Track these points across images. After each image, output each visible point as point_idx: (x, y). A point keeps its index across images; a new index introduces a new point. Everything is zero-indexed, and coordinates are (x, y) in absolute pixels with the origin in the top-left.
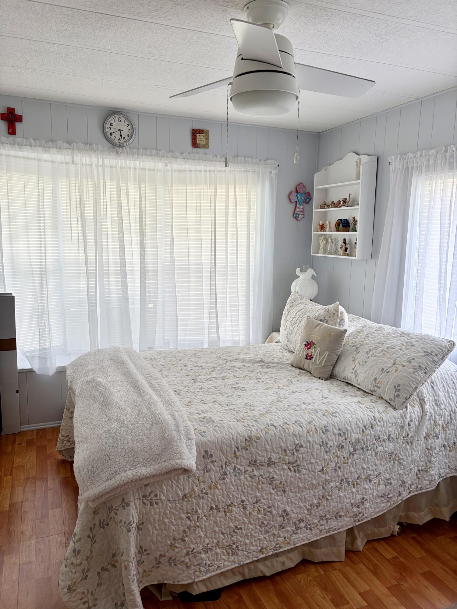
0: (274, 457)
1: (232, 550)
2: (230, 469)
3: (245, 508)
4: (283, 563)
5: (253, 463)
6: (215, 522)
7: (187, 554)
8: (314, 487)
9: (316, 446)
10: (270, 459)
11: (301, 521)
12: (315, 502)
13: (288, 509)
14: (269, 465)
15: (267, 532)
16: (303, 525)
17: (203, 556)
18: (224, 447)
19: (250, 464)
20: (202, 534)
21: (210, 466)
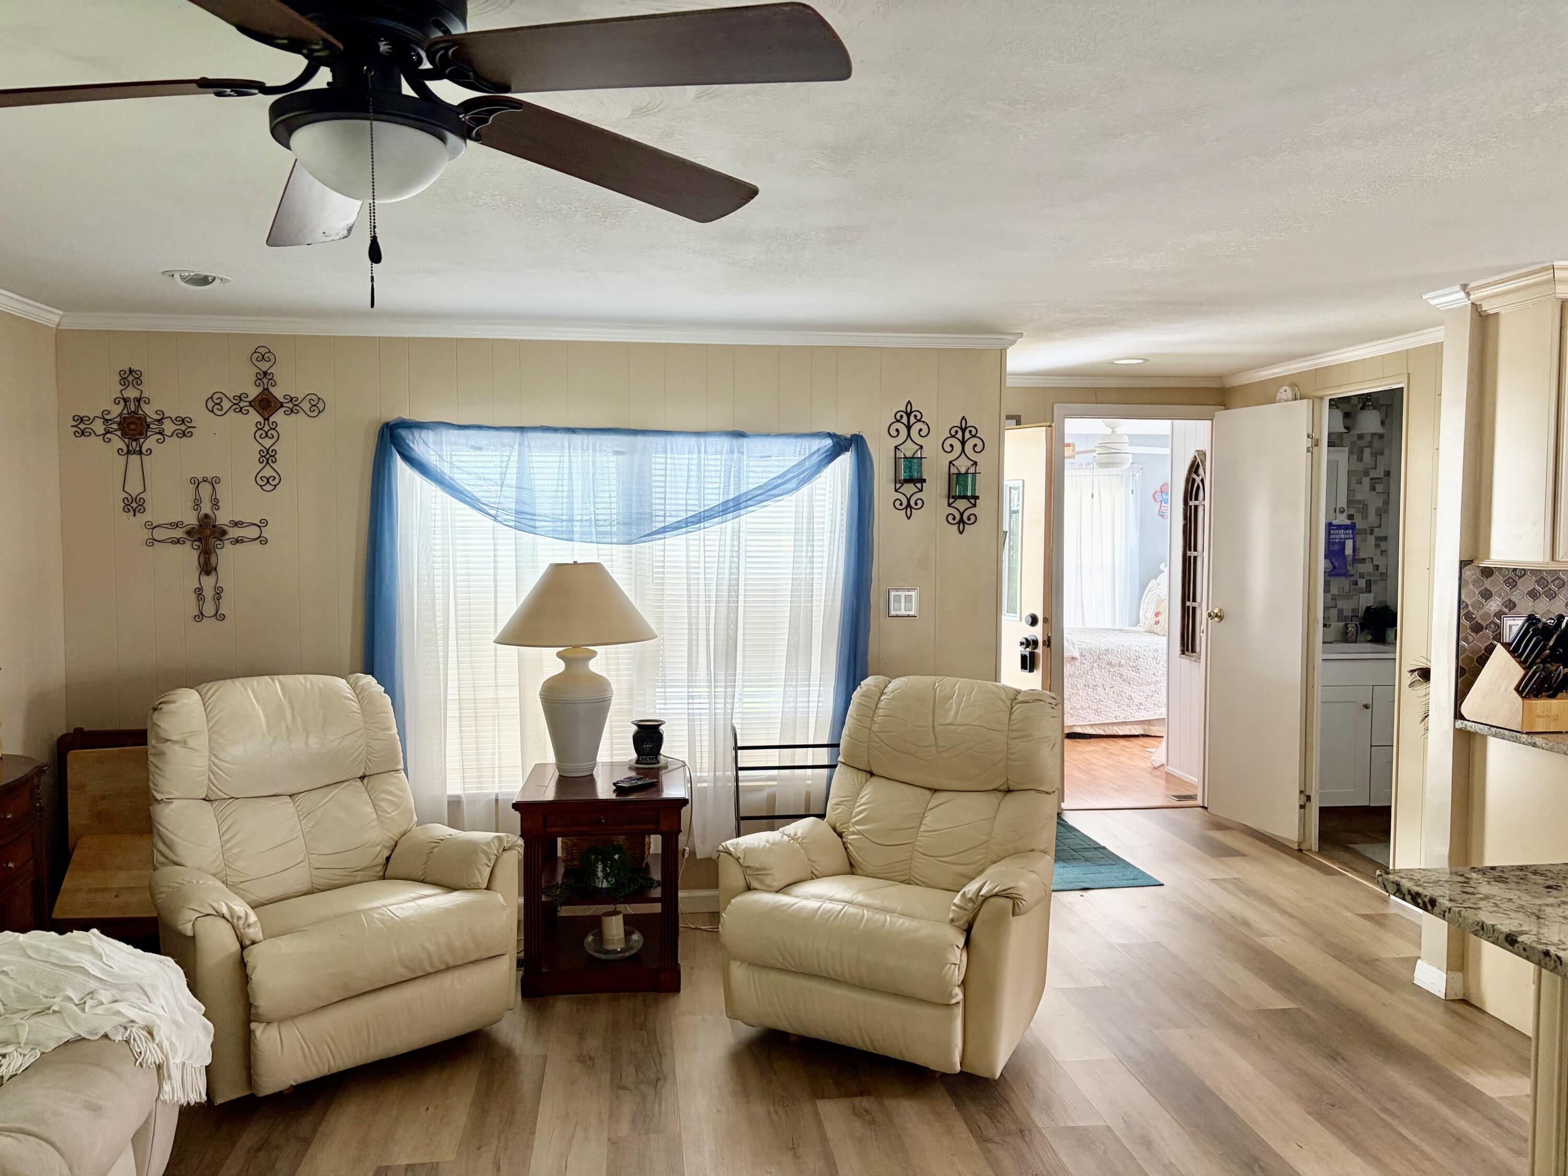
0: (1123, 662)
1: (1098, 712)
2: (1095, 665)
3: (1105, 689)
4: (1130, 730)
5: (1110, 664)
6: (1087, 694)
7: (1072, 708)
8: (1149, 684)
9: (1150, 659)
10: (1120, 662)
11: (1141, 704)
12: (1150, 694)
13: (1132, 695)
14: (1120, 666)
15: (1119, 707)
16: (1142, 707)
17: (1081, 711)
18: (1092, 652)
19: (1108, 664)
20: (1080, 699)
21: (1084, 661)
